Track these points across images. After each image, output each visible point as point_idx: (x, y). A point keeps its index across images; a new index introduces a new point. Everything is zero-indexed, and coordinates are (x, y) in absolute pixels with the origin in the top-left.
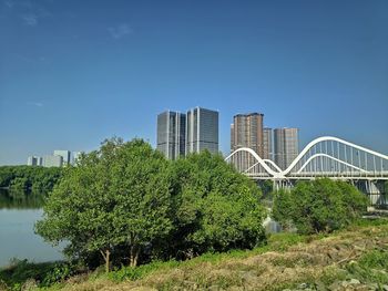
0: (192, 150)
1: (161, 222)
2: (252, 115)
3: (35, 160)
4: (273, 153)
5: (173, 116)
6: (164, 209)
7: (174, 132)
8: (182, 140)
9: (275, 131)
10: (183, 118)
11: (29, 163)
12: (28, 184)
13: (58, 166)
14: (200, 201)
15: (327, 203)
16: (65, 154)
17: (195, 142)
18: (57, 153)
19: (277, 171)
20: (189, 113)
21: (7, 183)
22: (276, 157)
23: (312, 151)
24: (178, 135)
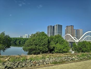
0: (55, 35)
1: (46, 48)
2: (71, 26)
3: (21, 36)
4: (76, 36)
5: (51, 26)
6: (46, 46)
7: (51, 30)
8: (53, 32)
9: (77, 30)
10: (53, 27)
11: (20, 37)
12: (20, 42)
13: (26, 38)
14: (55, 45)
15: (85, 47)
16: (27, 35)
17: (56, 33)
18: (26, 35)
19: (77, 40)
20: (55, 26)
21: (16, 41)
22: (77, 36)
23: (86, 35)
24: (52, 31)
